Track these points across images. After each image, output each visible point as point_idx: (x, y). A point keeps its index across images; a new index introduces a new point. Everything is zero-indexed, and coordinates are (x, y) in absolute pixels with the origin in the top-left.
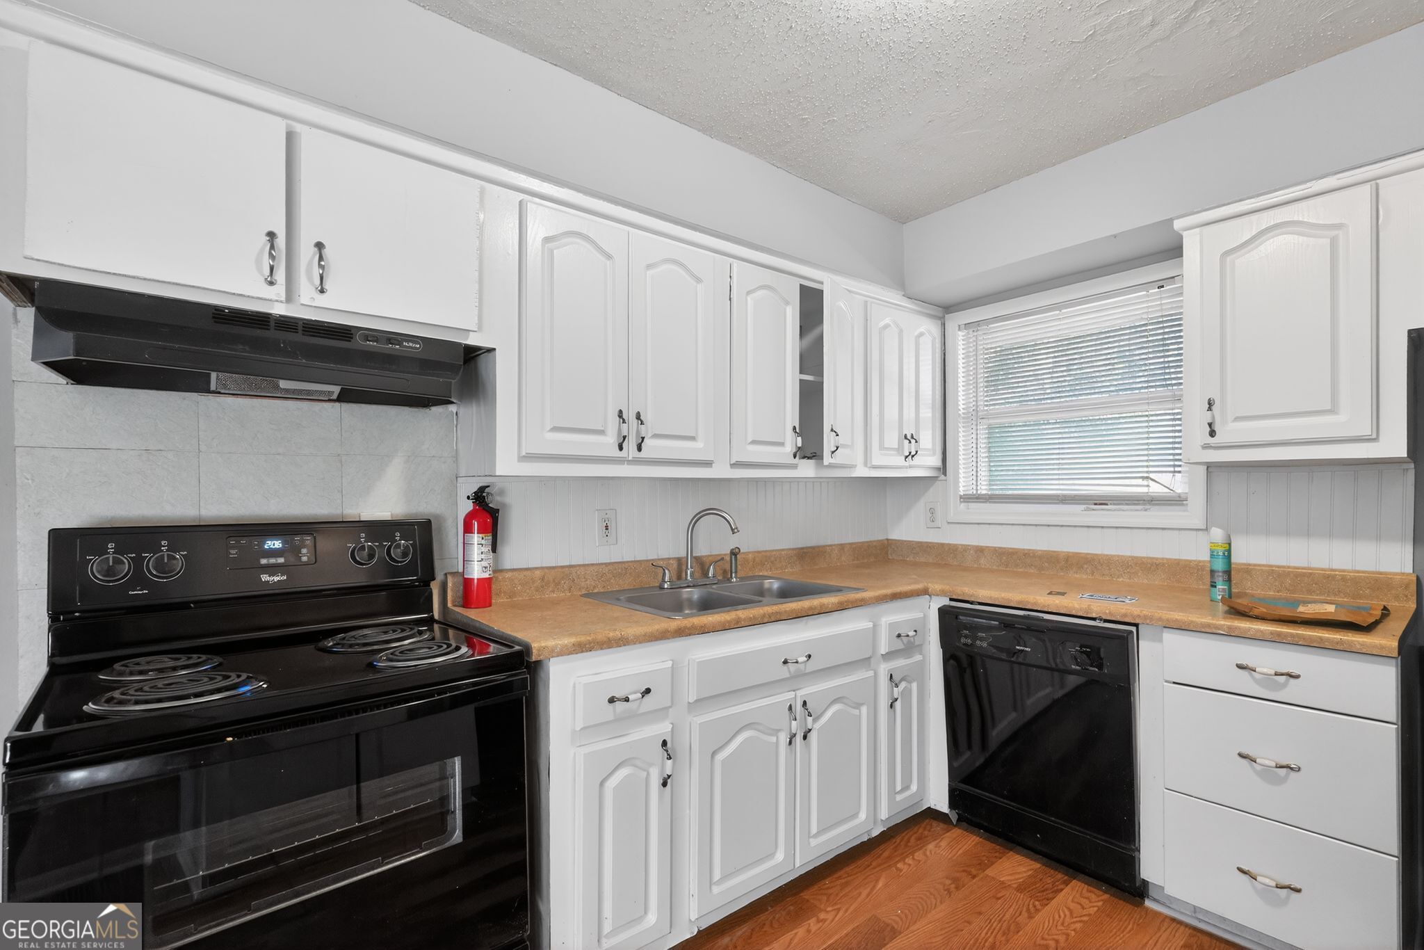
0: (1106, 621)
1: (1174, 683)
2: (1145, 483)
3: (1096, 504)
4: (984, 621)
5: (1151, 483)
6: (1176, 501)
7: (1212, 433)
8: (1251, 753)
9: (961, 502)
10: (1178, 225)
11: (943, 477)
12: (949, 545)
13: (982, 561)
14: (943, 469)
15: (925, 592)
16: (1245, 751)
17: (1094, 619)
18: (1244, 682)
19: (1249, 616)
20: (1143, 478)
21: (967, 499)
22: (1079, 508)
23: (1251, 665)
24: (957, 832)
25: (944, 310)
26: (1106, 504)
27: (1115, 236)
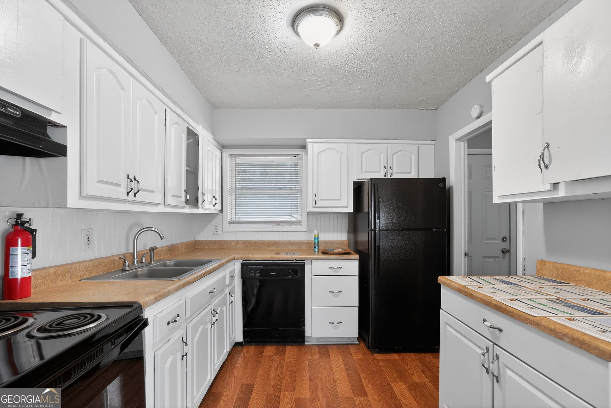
0: (297, 260)
1: (314, 276)
2: (290, 217)
3: (276, 224)
4: (256, 266)
5: (292, 217)
6: (299, 223)
7: (316, 203)
8: (332, 291)
9: (228, 224)
10: (308, 140)
11: (221, 214)
12: (224, 241)
13: (238, 246)
14: (221, 211)
15: (234, 259)
16: (330, 291)
17: (293, 260)
18: (331, 272)
19: (330, 254)
20: (290, 216)
21: (231, 222)
22: (270, 226)
23: (332, 267)
24: (246, 347)
25: (223, 147)
26: (280, 224)
27: (291, 139)
